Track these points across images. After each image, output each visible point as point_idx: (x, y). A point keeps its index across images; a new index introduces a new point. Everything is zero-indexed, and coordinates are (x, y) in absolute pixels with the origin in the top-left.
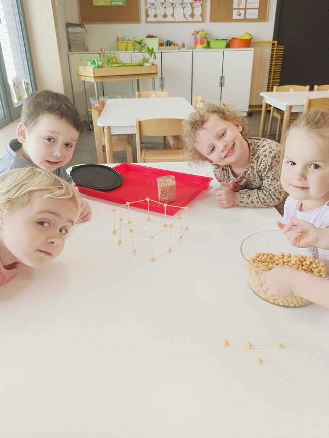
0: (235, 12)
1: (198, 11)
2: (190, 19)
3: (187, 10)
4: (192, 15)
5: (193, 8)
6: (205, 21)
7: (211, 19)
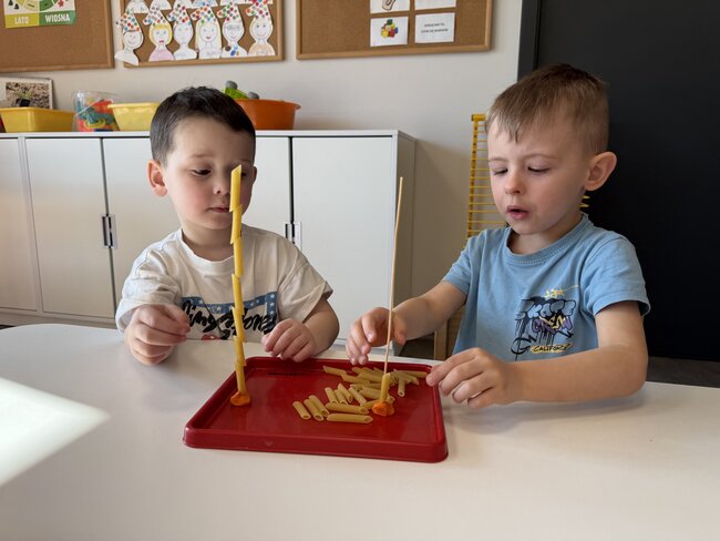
0: (376, 26)
1: (262, 28)
2: (242, 53)
3: (231, 28)
4: (246, 41)
5: (246, 22)
6: (284, 58)
7: (301, 50)
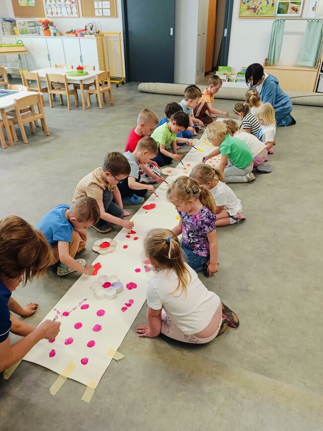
0: (96, 11)
1: (74, 10)
2: (71, 16)
3: (68, 9)
4: (72, 13)
5: (71, 8)
6: (80, 17)
7: (83, 16)
